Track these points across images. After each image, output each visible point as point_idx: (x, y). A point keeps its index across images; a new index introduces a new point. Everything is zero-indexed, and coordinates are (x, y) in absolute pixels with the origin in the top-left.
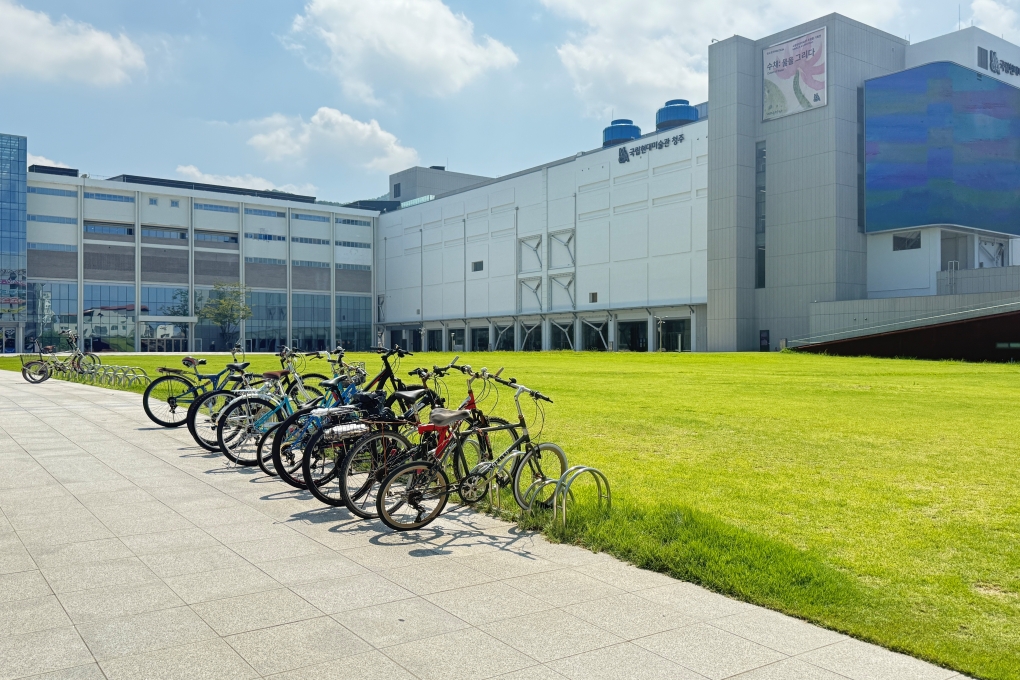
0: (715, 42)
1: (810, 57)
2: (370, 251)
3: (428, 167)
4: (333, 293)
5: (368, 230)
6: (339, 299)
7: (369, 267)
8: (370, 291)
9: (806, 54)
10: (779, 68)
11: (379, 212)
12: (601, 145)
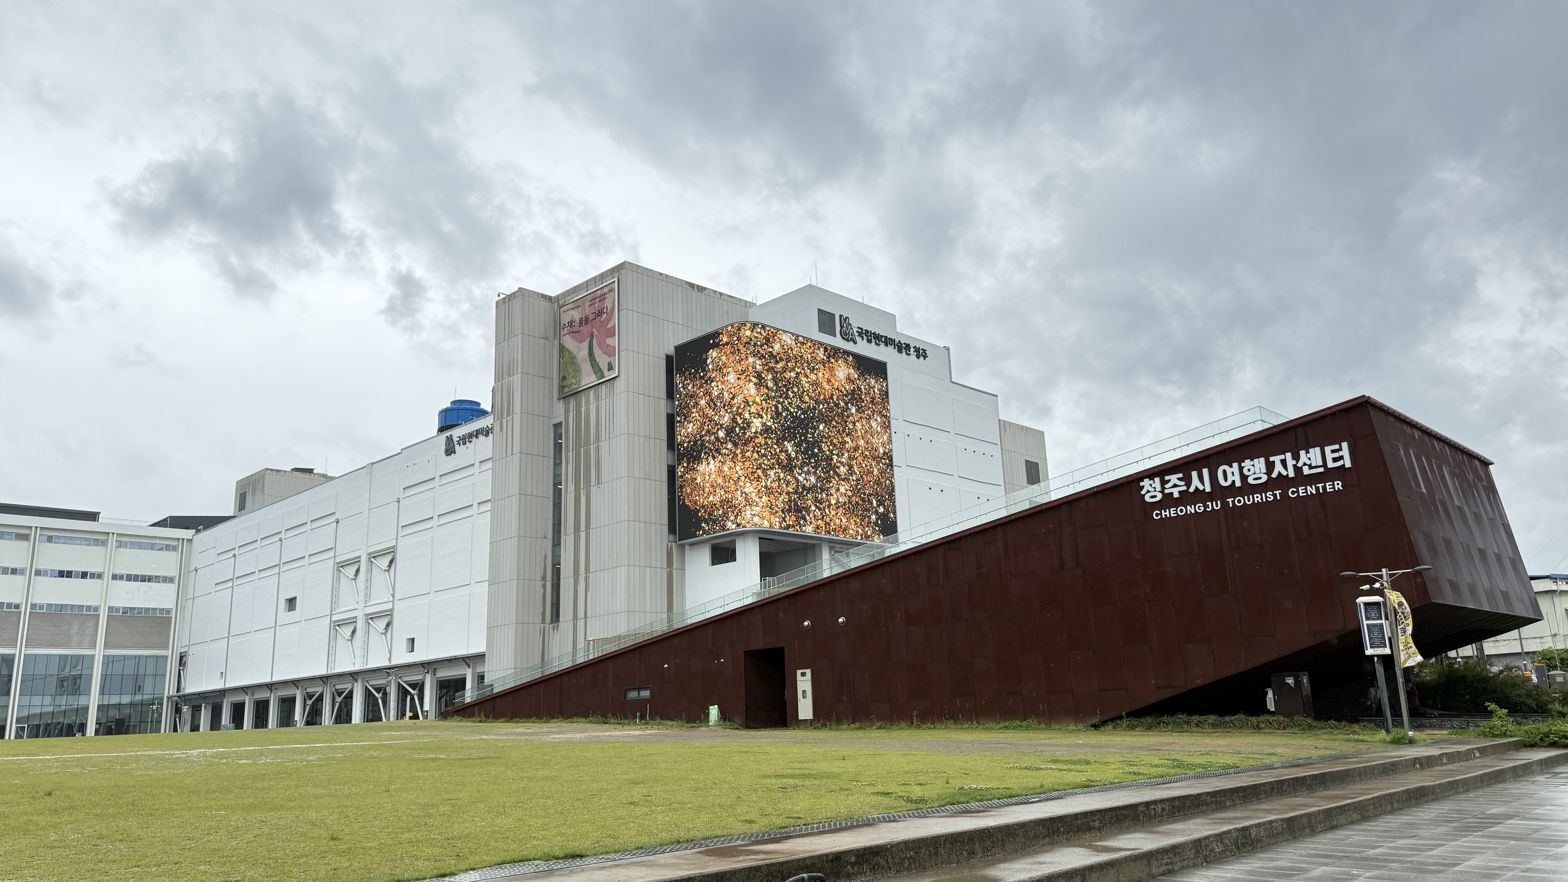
0: (502, 296)
1: (604, 316)
2: (173, 587)
3: (289, 469)
4: (99, 653)
5: (172, 557)
6: (108, 661)
7: (168, 611)
8: (167, 648)
9: (600, 313)
10: (574, 329)
11: (193, 531)
12: (436, 434)
